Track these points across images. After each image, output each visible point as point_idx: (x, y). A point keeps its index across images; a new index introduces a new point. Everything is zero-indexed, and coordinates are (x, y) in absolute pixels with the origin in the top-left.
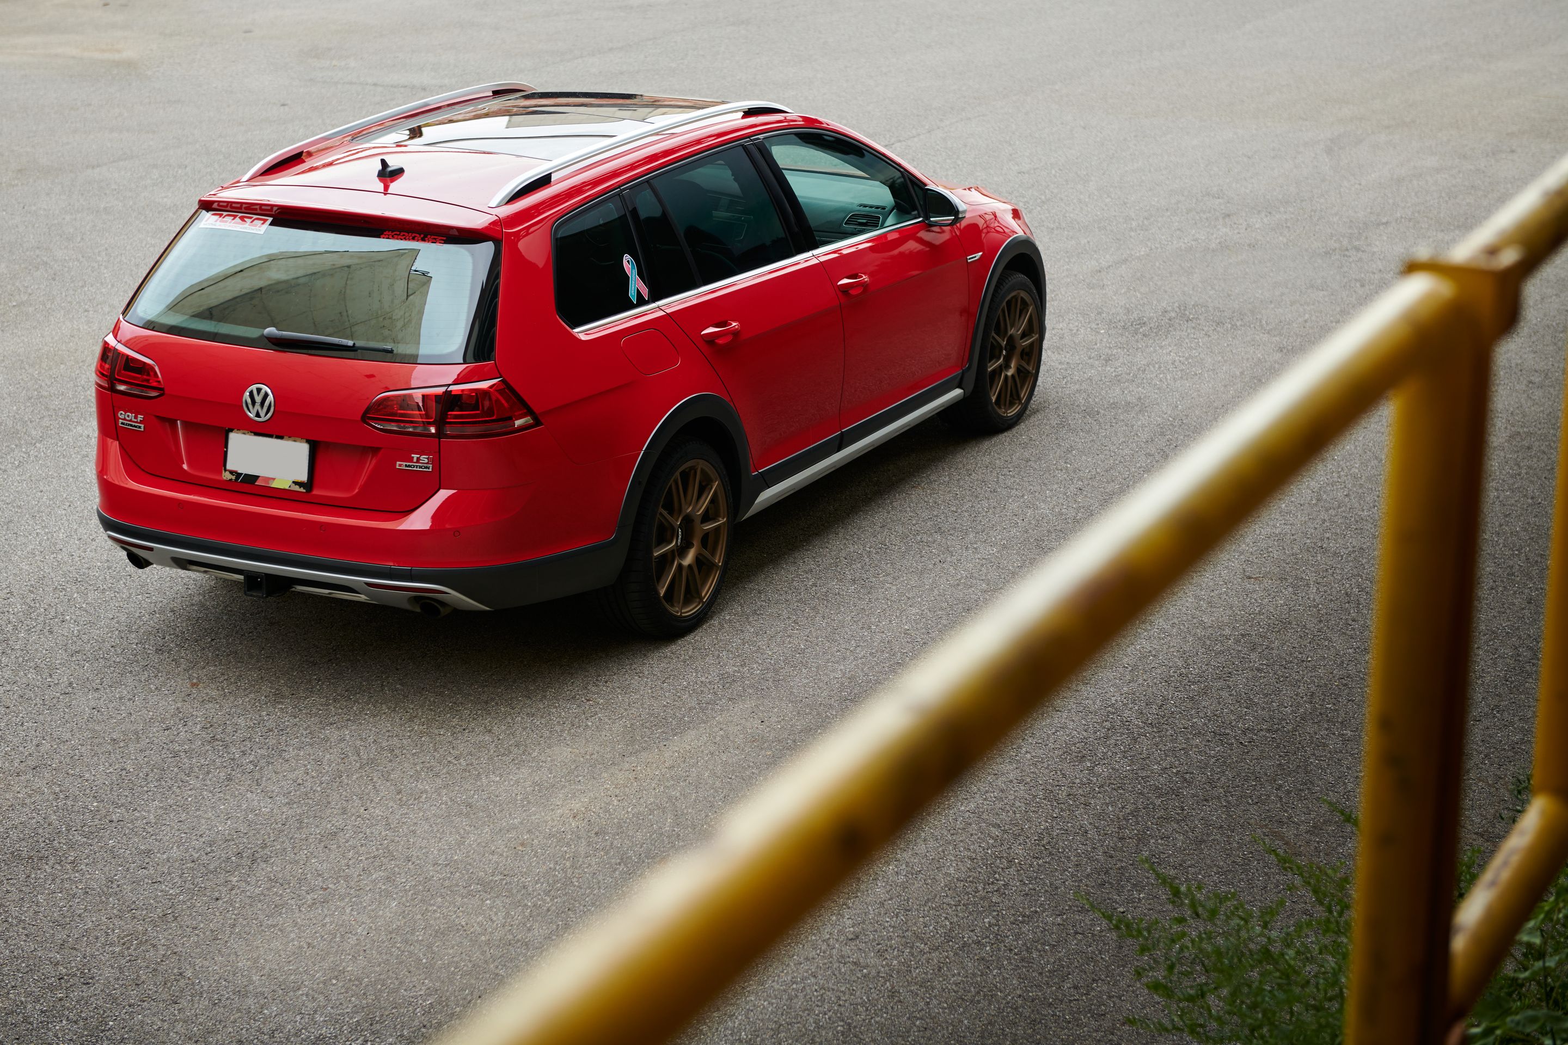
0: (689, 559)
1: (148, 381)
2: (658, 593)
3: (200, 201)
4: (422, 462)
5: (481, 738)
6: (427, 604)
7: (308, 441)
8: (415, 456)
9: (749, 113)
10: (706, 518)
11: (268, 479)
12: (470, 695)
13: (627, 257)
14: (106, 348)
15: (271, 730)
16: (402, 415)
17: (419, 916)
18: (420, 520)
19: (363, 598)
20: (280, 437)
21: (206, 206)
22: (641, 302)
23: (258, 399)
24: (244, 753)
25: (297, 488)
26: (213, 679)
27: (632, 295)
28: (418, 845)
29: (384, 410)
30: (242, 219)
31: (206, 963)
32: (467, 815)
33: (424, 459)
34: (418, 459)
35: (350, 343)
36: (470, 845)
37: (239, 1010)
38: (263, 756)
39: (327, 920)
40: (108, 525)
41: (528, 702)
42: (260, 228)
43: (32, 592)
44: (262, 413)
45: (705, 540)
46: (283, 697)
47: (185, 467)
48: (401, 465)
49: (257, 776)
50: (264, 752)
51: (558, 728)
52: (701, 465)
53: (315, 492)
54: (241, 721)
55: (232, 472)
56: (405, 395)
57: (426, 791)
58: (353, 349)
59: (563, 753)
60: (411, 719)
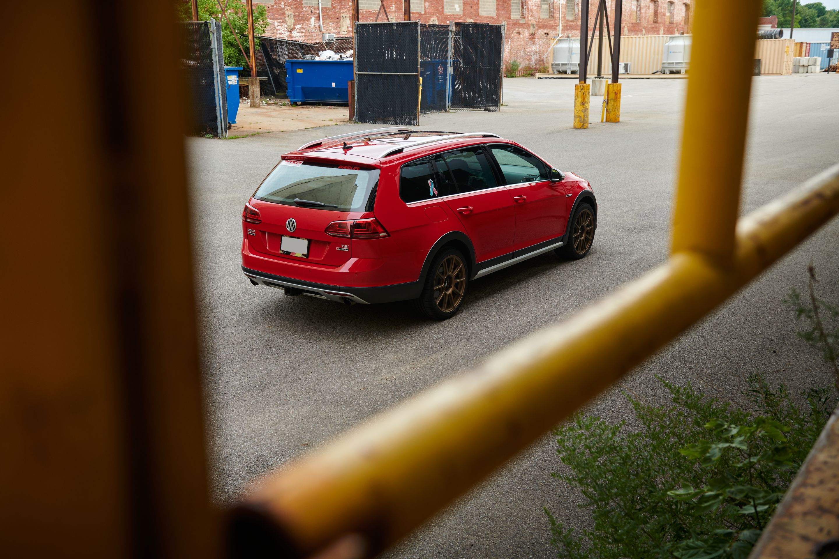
0: (450, 291)
1: (257, 218)
2: (436, 303)
3: (282, 156)
4: (345, 248)
5: (362, 350)
6: (347, 301)
7: (308, 240)
8: (343, 245)
9: (485, 136)
10: (457, 277)
11: (294, 253)
12: (363, 335)
13: (430, 180)
14: (246, 207)
15: (288, 343)
16: (338, 230)
17: (316, 412)
18: (345, 269)
19: (325, 298)
20: (299, 238)
21: (284, 158)
22: (434, 196)
23: (291, 224)
24: (276, 350)
25: (303, 257)
26: (276, 325)
27: (431, 193)
28: (325, 386)
29: (332, 228)
30: (294, 162)
31: (231, 424)
32: (347, 377)
33: (346, 246)
34: (344, 246)
35: (323, 204)
36: (344, 387)
37: (236, 442)
38: (282, 352)
39: (282, 411)
40: (244, 270)
41: (383, 339)
42: (299, 166)
43: (228, 295)
44: (292, 229)
45: (456, 285)
46: (298, 333)
47: (267, 248)
48: (338, 248)
49: (278, 358)
50: (283, 350)
51: (391, 348)
52: (455, 257)
53: (310, 258)
54: (280, 340)
55: (282, 251)
56: (340, 223)
57: (335, 367)
58: (323, 206)
59: (390, 357)
60: (339, 343)
